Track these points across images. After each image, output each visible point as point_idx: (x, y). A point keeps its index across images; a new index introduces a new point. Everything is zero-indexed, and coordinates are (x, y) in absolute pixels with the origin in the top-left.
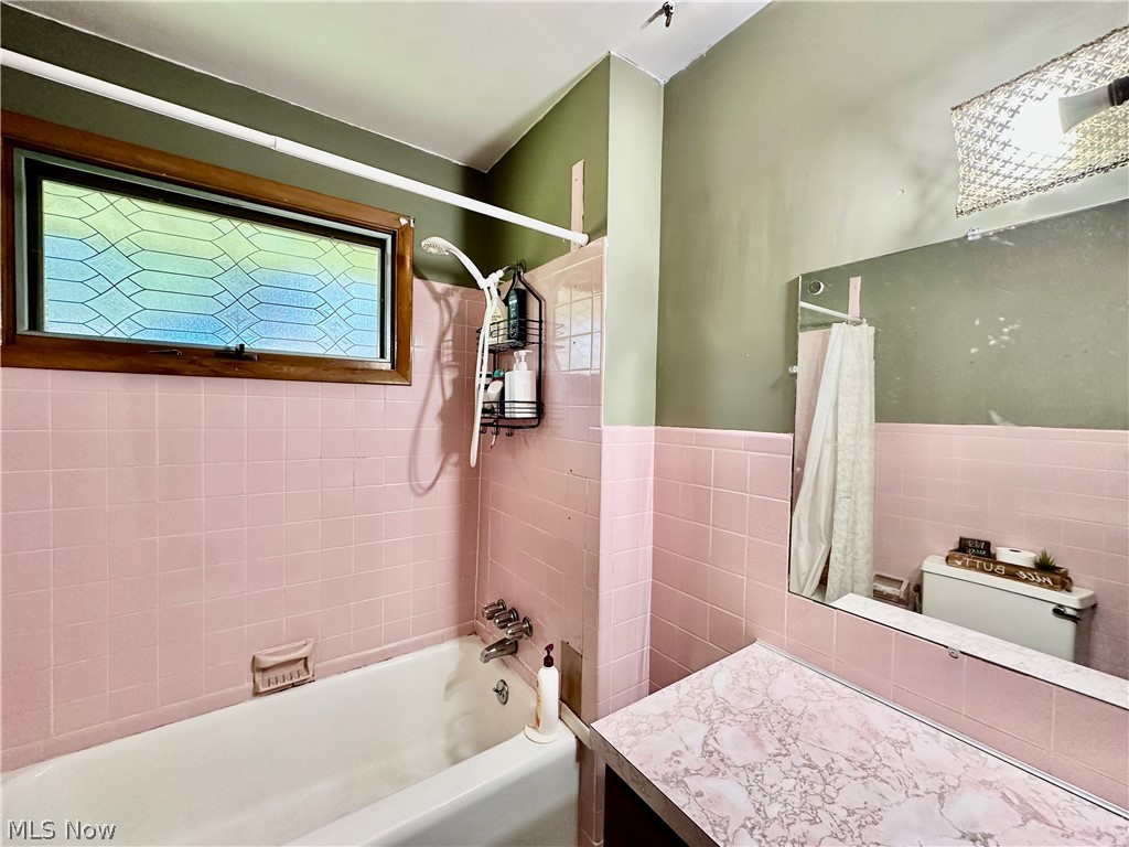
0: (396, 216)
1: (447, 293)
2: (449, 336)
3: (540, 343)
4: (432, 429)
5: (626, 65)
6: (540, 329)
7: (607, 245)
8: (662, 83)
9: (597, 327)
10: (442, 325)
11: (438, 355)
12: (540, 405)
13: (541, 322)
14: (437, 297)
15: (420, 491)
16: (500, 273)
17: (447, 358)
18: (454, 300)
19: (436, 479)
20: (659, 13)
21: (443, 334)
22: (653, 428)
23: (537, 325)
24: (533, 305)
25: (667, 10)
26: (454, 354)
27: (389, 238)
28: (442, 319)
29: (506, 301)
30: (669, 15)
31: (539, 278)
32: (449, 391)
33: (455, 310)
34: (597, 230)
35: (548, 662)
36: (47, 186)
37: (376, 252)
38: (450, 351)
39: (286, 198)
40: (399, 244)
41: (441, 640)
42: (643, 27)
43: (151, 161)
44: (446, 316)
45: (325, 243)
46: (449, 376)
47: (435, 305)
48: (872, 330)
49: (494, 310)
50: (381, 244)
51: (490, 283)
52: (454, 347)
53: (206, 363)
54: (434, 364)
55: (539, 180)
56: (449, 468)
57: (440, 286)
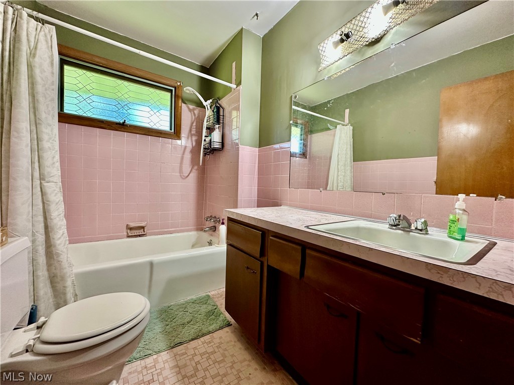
0: (176, 81)
1: (194, 109)
2: (194, 124)
3: (223, 123)
4: (188, 156)
5: (248, 31)
6: (223, 118)
7: (241, 88)
8: (261, 37)
9: (238, 115)
10: (192, 120)
11: (190, 131)
12: (223, 143)
13: (223, 116)
14: (190, 110)
15: (183, 177)
16: (211, 100)
17: (193, 132)
18: (196, 112)
19: (189, 174)
20: (254, 16)
21: (192, 123)
22: (258, 149)
23: (222, 117)
24: (221, 110)
25: (257, 14)
26: (196, 131)
27: (173, 89)
28: (192, 118)
29: (213, 111)
30: (257, 16)
31: (224, 102)
32: (194, 144)
33: (197, 115)
34: (239, 84)
35: (223, 223)
36: (66, 67)
37: (169, 94)
38: (195, 130)
39: (139, 73)
40: (177, 91)
41: (190, 230)
42: (251, 19)
43: (97, 60)
44: (193, 117)
45: (152, 90)
46: (194, 138)
47: (190, 113)
48: (352, 128)
49: (209, 113)
50: (171, 91)
51: (207, 104)
52: (196, 128)
53: (113, 126)
54: (189, 133)
55: (223, 68)
56: (194, 171)
57: (191, 107)
